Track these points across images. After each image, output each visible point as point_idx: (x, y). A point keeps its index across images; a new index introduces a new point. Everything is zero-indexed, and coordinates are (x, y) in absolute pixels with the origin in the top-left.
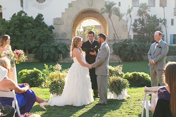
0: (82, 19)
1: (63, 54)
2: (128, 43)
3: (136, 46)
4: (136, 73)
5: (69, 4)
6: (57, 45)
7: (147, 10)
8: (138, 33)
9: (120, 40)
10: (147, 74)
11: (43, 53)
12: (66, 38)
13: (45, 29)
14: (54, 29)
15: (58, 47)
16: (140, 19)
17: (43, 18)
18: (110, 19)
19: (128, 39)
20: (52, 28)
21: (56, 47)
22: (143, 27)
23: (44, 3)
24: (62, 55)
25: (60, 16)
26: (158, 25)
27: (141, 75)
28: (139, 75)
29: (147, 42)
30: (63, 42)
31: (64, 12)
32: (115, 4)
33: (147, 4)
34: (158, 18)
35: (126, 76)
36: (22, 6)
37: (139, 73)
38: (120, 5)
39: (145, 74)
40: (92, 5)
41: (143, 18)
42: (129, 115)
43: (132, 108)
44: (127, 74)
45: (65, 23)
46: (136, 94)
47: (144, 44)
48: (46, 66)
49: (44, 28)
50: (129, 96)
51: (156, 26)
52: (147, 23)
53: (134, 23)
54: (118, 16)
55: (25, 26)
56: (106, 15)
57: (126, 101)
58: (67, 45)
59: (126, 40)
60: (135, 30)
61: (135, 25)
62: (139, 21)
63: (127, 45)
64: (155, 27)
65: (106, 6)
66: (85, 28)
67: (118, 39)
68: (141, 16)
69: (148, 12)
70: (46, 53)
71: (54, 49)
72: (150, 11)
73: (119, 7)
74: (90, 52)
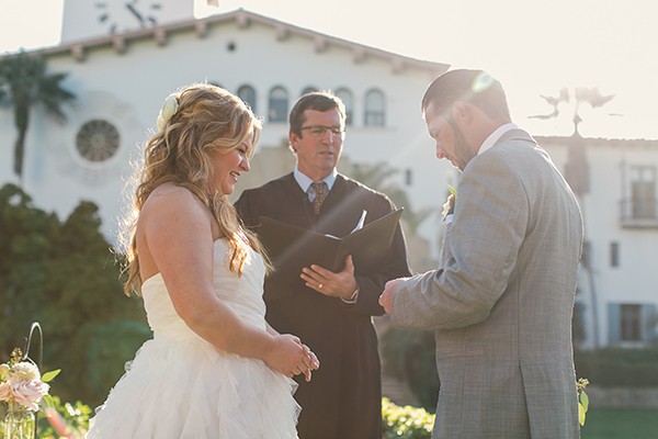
17: (98, 217)
38: (408, 182)
73: (408, 188)
74: (305, 270)
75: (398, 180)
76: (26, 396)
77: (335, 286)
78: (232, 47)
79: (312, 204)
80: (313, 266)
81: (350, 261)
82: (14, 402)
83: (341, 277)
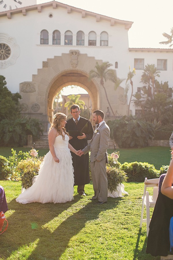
0: (61, 85)
1: (33, 135)
2: (128, 121)
3: (139, 126)
4: (137, 163)
5: (43, 62)
6: (24, 122)
7: (155, 75)
8: (141, 107)
9: (117, 117)
10: (151, 165)
11: (4, 133)
12: (39, 112)
13: (8, 98)
14: (20, 98)
15: (27, 125)
16: (145, 87)
17: (5, 81)
18: (103, 86)
19: (127, 115)
20: (17, 96)
21: (23, 125)
22: (150, 98)
23: (7, 60)
24: (31, 136)
25: (30, 79)
26: (170, 96)
27: (144, 167)
28: (142, 166)
29: (155, 120)
30: (33, 117)
31: (36, 73)
32: (110, 65)
33: (156, 66)
35: (123, 167)
37: (141, 163)
38: (116, 67)
39: (149, 166)
40: (77, 65)
41: (149, 86)
42: (125, 215)
43: (129, 208)
44: (124, 164)
45: (37, 89)
46: (136, 191)
47: (150, 123)
48: (14, 152)
49: (6, 96)
50: (126, 193)
51: (167, 98)
52: (156, 93)
53: (136, 93)
54: (114, 82)
56: (97, 81)
57: (123, 199)
58: (39, 123)
59: (125, 117)
60: (137, 103)
61: (138, 96)
62: (144, 89)
63: (126, 124)
64: (166, 100)
65: (98, 68)
66: (65, 98)
67: (114, 115)
68: (146, 84)
69: (157, 78)
70: (8, 133)
71: (21, 127)
72: (159, 76)
73: (116, 69)
75: (113, 68)
76: (35, 154)
78: (51, 16)
83: (83, 136)
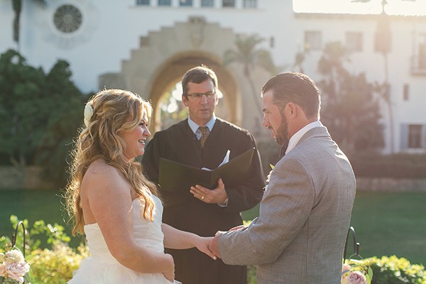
5: (142, 39)
13: (74, 100)
16: (323, 82)
17: (69, 70)
18: (248, 78)
22: (332, 101)
23: (77, 34)
26: (369, 97)
33: (344, 44)
34: (370, 79)
36: (16, 38)
38: (272, 45)
41: (331, 80)
49: (71, 98)
52: (344, 93)
55: (19, 90)
65: (239, 44)
68: (326, 75)
69: (346, 65)
73: (271, 49)
74: (192, 188)
76: (15, 273)
77: (211, 198)
79: (199, 141)
80: (197, 186)
81: (221, 182)
82: (8, 278)
83: (214, 192)
